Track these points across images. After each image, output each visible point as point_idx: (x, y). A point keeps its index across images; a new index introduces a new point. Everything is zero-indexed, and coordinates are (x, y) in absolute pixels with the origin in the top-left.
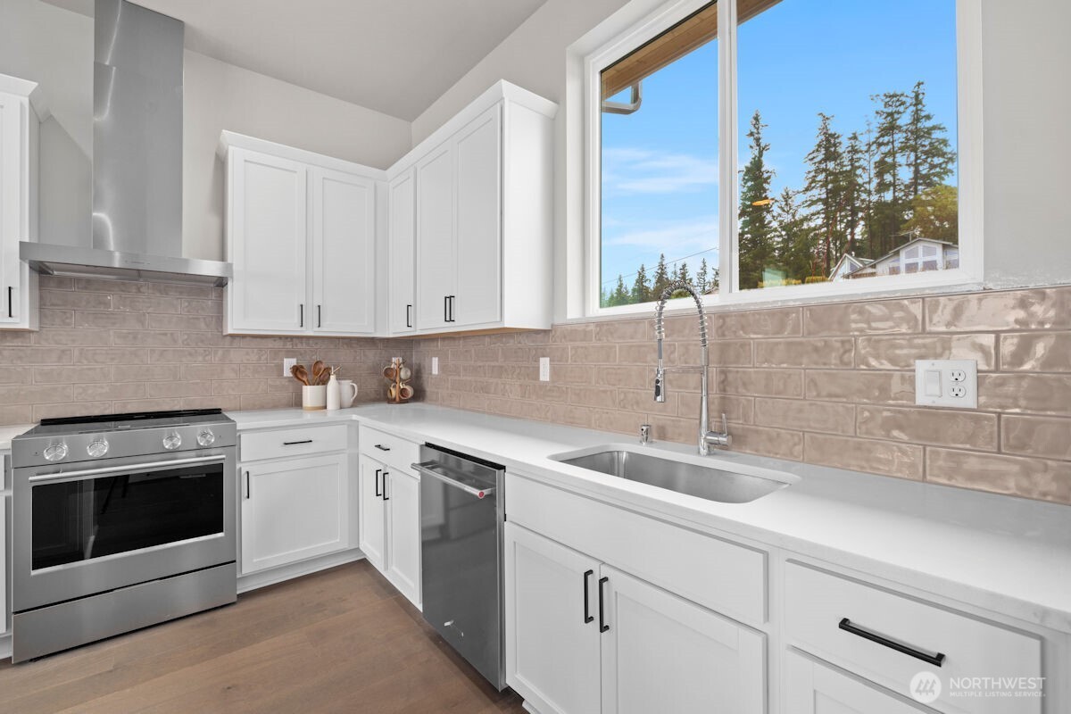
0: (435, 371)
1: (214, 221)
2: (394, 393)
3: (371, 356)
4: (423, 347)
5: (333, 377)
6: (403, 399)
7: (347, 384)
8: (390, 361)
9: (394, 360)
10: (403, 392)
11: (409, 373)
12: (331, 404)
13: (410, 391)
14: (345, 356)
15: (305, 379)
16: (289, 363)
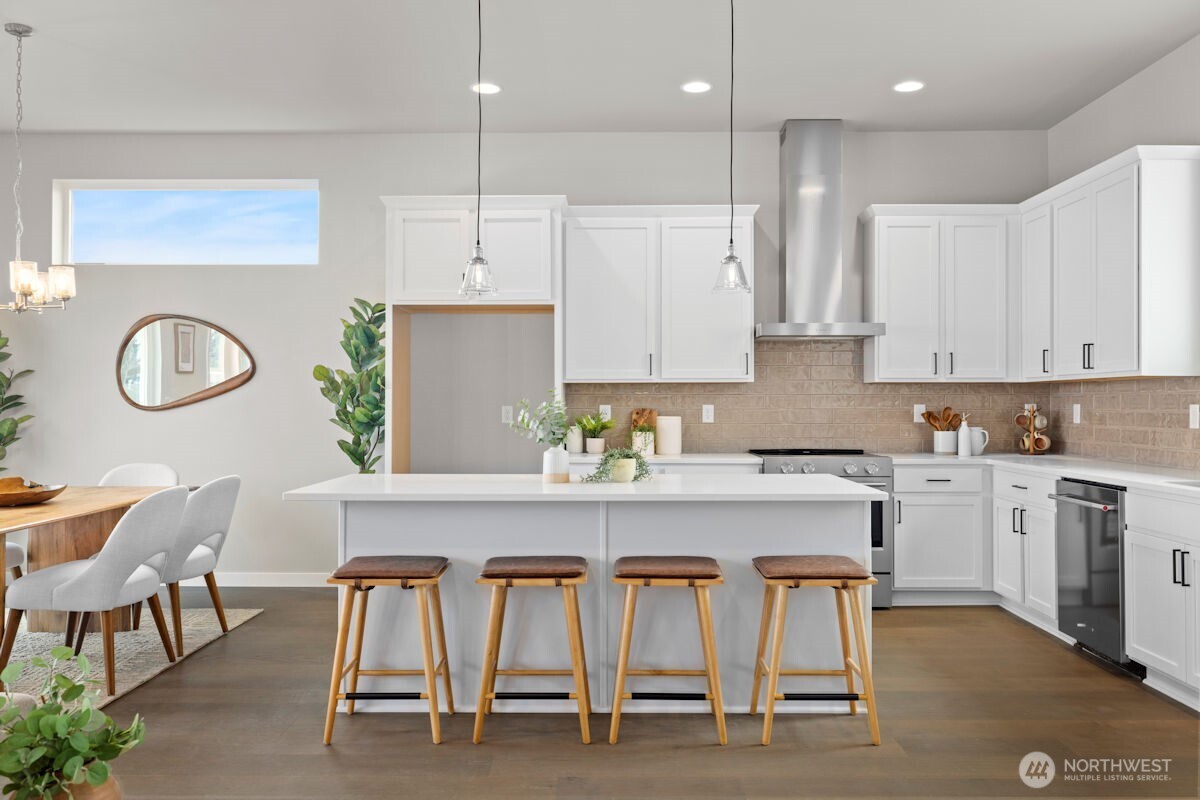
0: (1077, 419)
1: (856, 280)
2: (1027, 443)
3: (1002, 403)
4: (1062, 391)
5: (964, 424)
6: (1038, 450)
7: (978, 431)
8: (1023, 408)
9: (1027, 406)
10: (1038, 442)
11: (1045, 422)
12: (963, 450)
13: (1047, 442)
14: (972, 401)
15: (937, 425)
16: (919, 409)
